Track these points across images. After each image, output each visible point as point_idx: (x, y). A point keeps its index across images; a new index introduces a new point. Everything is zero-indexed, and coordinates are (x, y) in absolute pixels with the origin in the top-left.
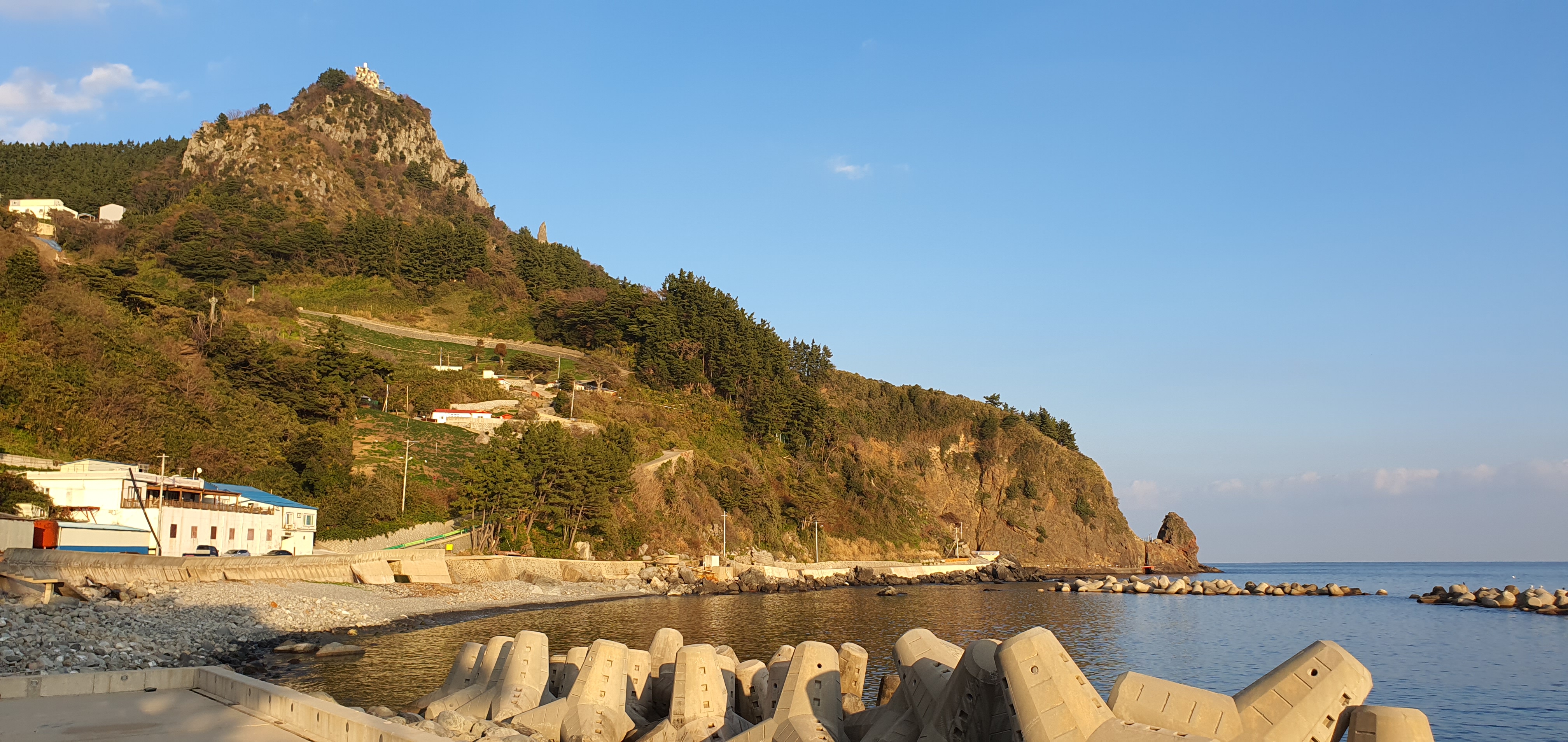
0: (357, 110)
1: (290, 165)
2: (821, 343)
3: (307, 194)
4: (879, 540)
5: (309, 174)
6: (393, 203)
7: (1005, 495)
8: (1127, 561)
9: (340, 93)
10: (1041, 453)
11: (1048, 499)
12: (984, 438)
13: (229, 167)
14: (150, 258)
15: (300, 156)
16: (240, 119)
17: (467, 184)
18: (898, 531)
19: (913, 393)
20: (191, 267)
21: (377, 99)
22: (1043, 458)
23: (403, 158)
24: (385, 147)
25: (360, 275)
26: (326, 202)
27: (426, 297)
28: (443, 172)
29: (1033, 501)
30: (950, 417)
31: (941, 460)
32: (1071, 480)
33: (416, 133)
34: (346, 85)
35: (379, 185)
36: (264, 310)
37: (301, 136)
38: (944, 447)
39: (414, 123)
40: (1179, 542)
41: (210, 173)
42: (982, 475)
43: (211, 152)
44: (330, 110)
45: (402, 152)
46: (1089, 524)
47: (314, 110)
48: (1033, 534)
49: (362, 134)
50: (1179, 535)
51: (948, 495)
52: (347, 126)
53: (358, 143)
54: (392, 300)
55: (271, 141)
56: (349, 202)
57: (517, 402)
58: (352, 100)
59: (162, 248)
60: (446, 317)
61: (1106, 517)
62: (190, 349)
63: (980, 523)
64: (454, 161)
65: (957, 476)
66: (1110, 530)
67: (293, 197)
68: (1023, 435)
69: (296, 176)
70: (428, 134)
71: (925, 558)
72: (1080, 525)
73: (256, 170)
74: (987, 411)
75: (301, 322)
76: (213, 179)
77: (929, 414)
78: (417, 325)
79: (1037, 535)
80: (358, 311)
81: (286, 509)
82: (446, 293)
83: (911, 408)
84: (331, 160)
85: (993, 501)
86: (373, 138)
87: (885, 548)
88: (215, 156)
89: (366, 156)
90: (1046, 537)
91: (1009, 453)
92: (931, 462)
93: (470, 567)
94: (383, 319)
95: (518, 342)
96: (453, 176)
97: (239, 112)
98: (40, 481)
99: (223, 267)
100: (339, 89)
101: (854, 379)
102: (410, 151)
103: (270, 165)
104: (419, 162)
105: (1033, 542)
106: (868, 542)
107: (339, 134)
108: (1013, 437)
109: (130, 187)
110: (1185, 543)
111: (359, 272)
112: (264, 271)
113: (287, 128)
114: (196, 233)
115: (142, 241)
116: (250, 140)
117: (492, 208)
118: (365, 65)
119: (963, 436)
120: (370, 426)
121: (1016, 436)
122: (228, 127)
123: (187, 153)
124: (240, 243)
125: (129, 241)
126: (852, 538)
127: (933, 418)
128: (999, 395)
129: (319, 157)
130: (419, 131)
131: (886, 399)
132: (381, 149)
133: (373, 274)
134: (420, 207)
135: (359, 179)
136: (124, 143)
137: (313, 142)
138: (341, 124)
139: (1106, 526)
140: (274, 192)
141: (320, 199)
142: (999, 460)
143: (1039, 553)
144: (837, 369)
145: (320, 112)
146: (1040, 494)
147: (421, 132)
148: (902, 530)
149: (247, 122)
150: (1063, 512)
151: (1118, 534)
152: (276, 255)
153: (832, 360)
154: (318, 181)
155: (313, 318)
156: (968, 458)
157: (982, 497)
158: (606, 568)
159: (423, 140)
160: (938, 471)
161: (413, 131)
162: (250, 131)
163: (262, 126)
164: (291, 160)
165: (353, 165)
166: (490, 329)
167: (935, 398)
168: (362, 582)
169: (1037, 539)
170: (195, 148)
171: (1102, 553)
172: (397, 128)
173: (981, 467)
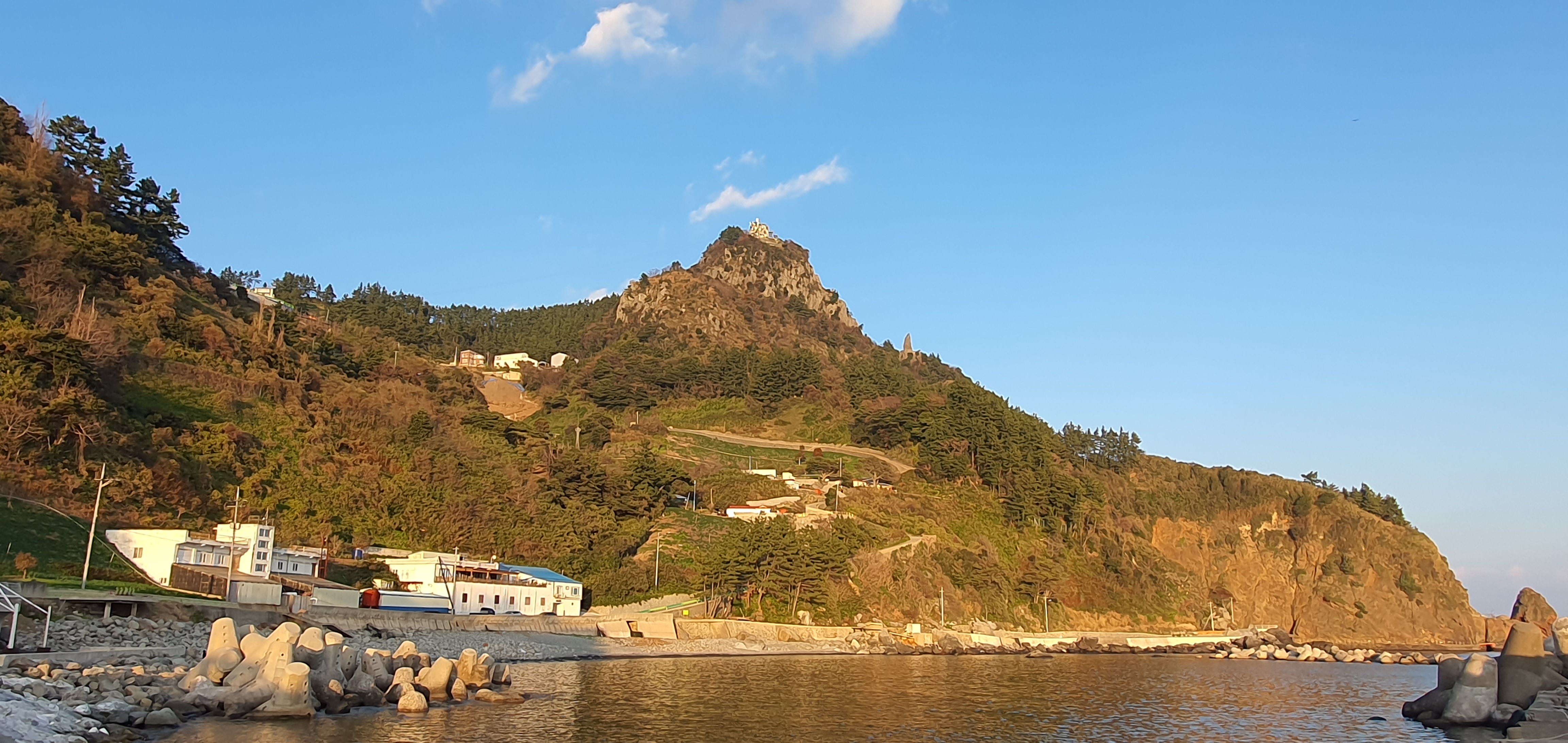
0: (748, 258)
1: (693, 309)
2: (1129, 431)
3: (705, 331)
4: (1130, 613)
5: (707, 315)
6: (775, 332)
7: (1321, 571)
8: (1462, 638)
9: (736, 246)
10: (1359, 529)
11: (1368, 574)
12: (1297, 515)
13: (649, 315)
14: (578, 394)
15: (700, 301)
16: (658, 276)
17: (839, 309)
18: (1155, 606)
19: (1223, 473)
20: (604, 398)
21: (765, 246)
22: (1362, 534)
23: (786, 292)
24: (770, 285)
25: (723, 397)
26: (720, 336)
27: (769, 411)
28: (820, 300)
29: (1351, 577)
30: (1261, 496)
31: (1252, 537)
32: (1394, 556)
33: (796, 271)
34: (741, 239)
35: (765, 317)
36: (642, 431)
37: (702, 285)
38: (1255, 525)
39: (794, 263)
40: (1535, 619)
41: (635, 321)
42: (1296, 552)
43: (636, 304)
44: (728, 260)
45: (785, 288)
46: (1415, 600)
47: (716, 262)
48: (1350, 609)
49: (753, 277)
50: (1535, 612)
51: (1260, 572)
52: (742, 271)
53: (749, 284)
54: (742, 416)
55: (679, 291)
56: (738, 335)
57: (799, 498)
58: (745, 250)
59: (584, 385)
60: (784, 427)
61: (1436, 593)
62: (541, 469)
63: (1295, 599)
64: (828, 291)
65: (1269, 554)
66: (1440, 606)
67: (694, 335)
68: (1340, 512)
69: (697, 317)
70: (806, 270)
71: (1176, 630)
72: (1405, 600)
73: (667, 315)
74: (1300, 489)
75: (670, 438)
76: (637, 325)
77: (1238, 493)
78: (761, 435)
79: (1356, 610)
80: (716, 427)
81: (557, 584)
82: (787, 408)
83: (1220, 488)
84: (725, 302)
85: (1308, 577)
86: (762, 279)
87: (1137, 622)
88: (639, 307)
89: (756, 294)
90: (1366, 613)
91: (1324, 529)
92: (1241, 540)
93: (697, 628)
94: (734, 432)
95: (838, 445)
96: (827, 303)
97: (657, 271)
98: (394, 565)
99: (625, 398)
100: (735, 242)
101: (1165, 463)
102: (792, 287)
103: (678, 310)
104: (797, 295)
105: (1352, 617)
106: (1118, 615)
107: (735, 279)
108: (1328, 514)
109: (580, 337)
110: (1543, 620)
111: (722, 395)
112: (655, 399)
113: (692, 279)
114: (608, 372)
115: (573, 381)
116: (663, 292)
117: (861, 327)
118: (757, 220)
119: (1275, 514)
120: (670, 521)
121: (1332, 513)
122: (648, 284)
123: (619, 307)
124: (637, 378)
125: (565, 381)
126: (1101, 612)
127: (1244, 498)
128: (1316, 473)
129: (715, 301)
130: (799, 269)
131: (1194, 480)
132: (767, 287)
133: (732, 396)
134: (797, 332)
135: (748, 315)
136: (583, 301)
137: (710, 289)
138: (736, 270)
139: (1435, 601)
140: (681, 332)
141: (716, 334)
142: (1314, 537)
143: (1358, 628)
144: (1147, 454)
145: (720, 263)
146: (1358, 570)
147: (801, 270)
148: (1159, 605)
149: (663, 278)
150: (1385, 588)
151: (1450, 609)
152: (663, 385)
153: (1140, 446)
154: (714, 320)
155: (680, 435)
156: (1281, 535)
157: (1297, 573)
158: (816, 632)
159: (803, 276)
160: (1250, 549)
161: (793, 270)
162: (664, 284)
163: (673, 281)
164: (694, 305)
165: (744, 305)
166: (816, 436)
167: (1245, 478)
168: (604, 636)
169: (1356, 615)
170: (625, 302)
171: (1432, 629)
172: (782, 269)
173: (1295, 544)
